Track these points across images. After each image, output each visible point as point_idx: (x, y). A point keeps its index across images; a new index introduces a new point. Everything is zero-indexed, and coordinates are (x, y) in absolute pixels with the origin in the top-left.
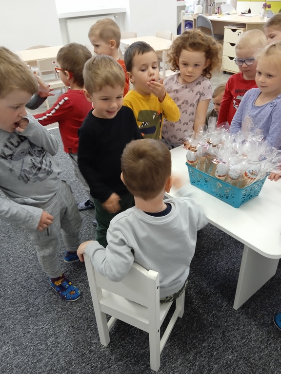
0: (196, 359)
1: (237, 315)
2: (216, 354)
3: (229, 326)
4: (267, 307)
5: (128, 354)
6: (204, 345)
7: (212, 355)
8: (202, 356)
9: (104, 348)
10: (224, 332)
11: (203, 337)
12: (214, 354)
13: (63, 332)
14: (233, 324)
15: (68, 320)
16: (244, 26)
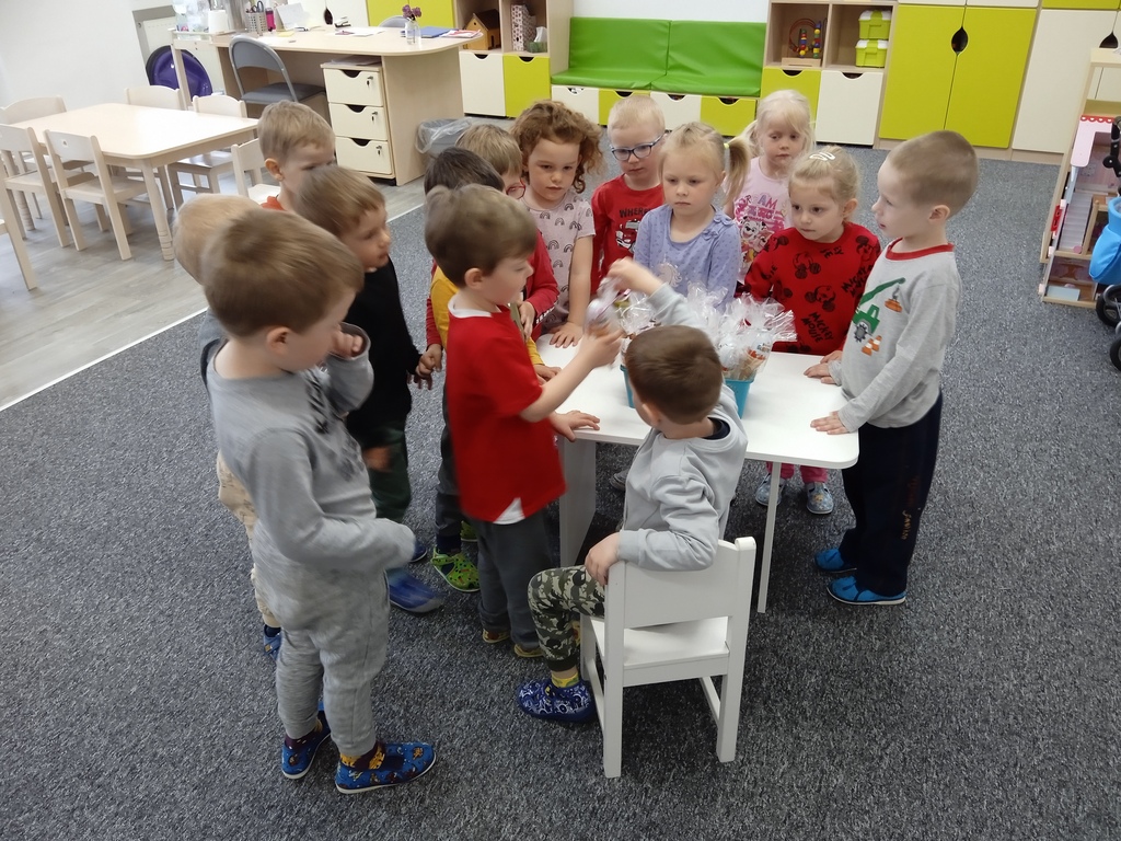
0: (771, 710)
1: (772, 620)
2: (792, 687)
3: (774, 640)
4: (802, 588)
5: (666, 766)
6: (764, 685)
7: (788, 692)
8: (776, 701)
9: (619, 781)
11: (754, 674)
12: (789, 688)
13: (517, 803)
14: (778, 635)
15: (504, 780)
16: (374, 60)
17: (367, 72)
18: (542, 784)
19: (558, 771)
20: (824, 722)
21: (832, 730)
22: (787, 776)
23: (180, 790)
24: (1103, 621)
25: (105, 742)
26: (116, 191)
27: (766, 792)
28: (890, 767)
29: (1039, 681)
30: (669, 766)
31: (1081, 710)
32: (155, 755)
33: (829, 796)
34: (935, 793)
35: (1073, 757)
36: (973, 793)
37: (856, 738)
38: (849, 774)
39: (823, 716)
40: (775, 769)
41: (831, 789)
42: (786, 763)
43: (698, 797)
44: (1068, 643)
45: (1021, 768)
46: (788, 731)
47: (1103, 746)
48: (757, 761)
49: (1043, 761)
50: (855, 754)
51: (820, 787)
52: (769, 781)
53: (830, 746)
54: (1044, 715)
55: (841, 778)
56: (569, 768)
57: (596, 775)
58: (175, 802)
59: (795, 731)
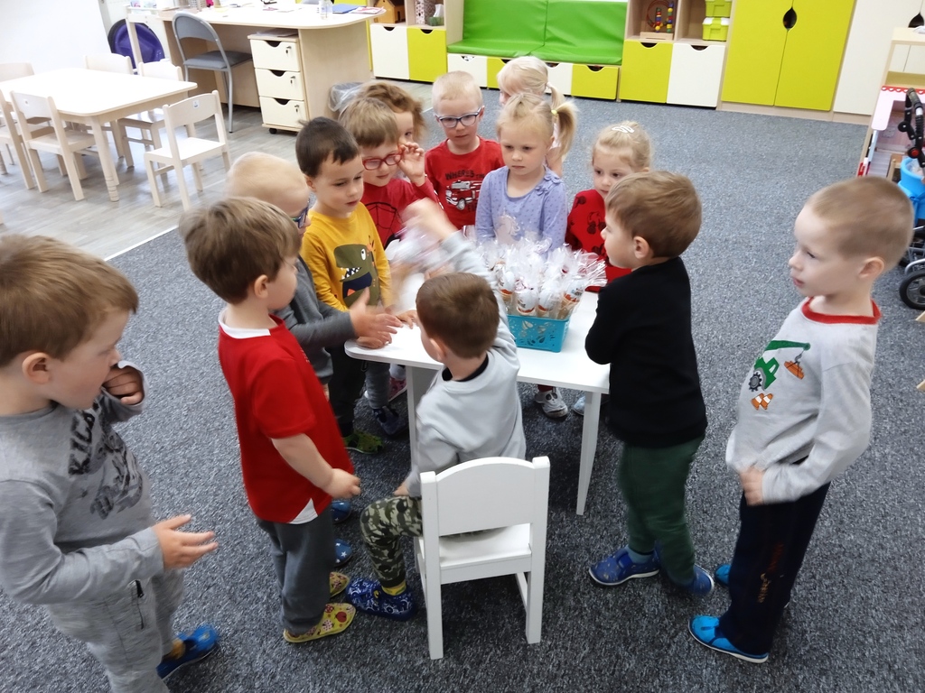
0: (579, 601)
1: (588, 521)
3: (588, 539)
4: (616, 493)
5: (485, 649)
6: (576, 579)
8: (584, 594)
9: (443, 662)
10: (588, 550)
11: (568, 570)
13: (354, 681)
14: (592, 534)
15: (345, 660)
16: (293, 33)
17: (286, 43)
18: (377, 664)
19: (392, 653)
20: (623, 613)
21: (629, 620)
22: (587, 660)
23: (71, 663)
24: (872, 528)
25: (12, 619)
26: (70, 143)
27: (568, 674)
28: (676, 654)
29: (813, 580)
30: (487, 650)
31: (846, 607)
32: (54, 631)
33: (621, 679)
34: (713, 678)
35: (835, 648)
36: (745, 679)
37: (650, 627)
38: (640, 659)
39: (623, 608)
40: (577, 654)
41: (624, 673)
42: (587, 648)
43: (509, 678)
44: (840, 546)
45: (789, 657)
46: (592, 620)
47: (862, 639)
48: (563, 647)
49: (808, 651)
50: (647, 642)
51: (614, 671)
52: (571, 665)
53: (626, 634)
54: (813, 610)
55: (633, 662)
56: (401, 650)
57: (424, 657)
58: (66, 673)
59: (597, 620)
